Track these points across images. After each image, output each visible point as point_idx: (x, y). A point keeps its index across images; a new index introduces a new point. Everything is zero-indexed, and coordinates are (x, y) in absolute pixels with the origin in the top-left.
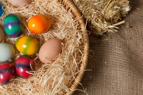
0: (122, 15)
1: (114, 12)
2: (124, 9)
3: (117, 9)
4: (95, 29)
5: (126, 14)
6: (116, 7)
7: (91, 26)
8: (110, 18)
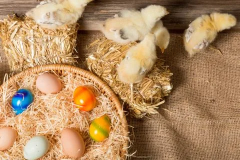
0: (163, 94)
1: (154, 92)
2: (165, 87)
3: (157, 88)
4: (133, 112)
5: (168, 93)
6: (155, 86)
7: (129, 107)
8: (150, 99)
